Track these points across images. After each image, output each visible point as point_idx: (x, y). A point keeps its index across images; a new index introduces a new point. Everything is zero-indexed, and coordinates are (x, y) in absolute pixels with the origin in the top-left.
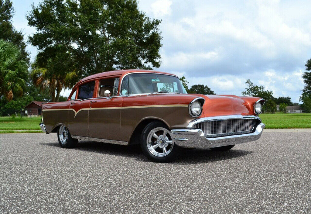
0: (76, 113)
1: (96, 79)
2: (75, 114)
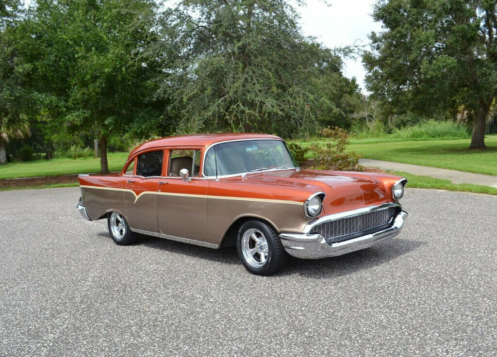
0: (137, 197)
1: (165, 148)
2: (135, 198)
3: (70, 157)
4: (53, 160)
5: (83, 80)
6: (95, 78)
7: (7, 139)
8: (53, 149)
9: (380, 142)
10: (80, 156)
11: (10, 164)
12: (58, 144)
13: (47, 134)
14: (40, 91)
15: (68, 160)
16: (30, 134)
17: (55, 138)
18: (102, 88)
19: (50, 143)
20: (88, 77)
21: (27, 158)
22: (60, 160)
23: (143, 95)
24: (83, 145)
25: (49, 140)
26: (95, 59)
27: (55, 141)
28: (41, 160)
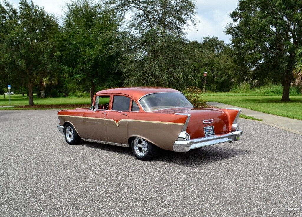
3: (76, 96)
4: (68, 97)
5: (83, 60)
6: (89, 60)
7: (45, 86)
8: (68, 92)
9: (245, 95)
10: (81, 96)
11: (46, 98)
12: (71, 89)
13: (66, 84)
14: (65, 65)
15: (75, 97)
16: (57, 84)
17: (69, 86)
18: (93, 65)
19: (67, 88)
20: (86, 59)
21: (55, 96)
22: (72, 98)
23: (111, 69)
24: (84, 90)
25: (66, 87)
26: (89, 52)
27: (69, 88)
28: (62, 97)
